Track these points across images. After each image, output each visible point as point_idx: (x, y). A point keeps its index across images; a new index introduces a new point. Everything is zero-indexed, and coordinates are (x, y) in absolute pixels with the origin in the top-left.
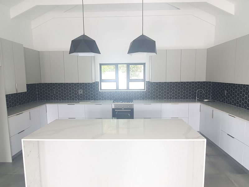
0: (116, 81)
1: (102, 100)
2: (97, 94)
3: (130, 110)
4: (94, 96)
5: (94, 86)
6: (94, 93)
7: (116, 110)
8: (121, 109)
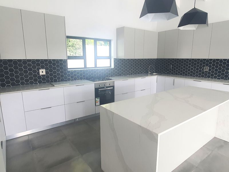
0: (84, 57)
1: (72, 80)
2: (65, 74)
3: (112, 88)
4: (62, 76)
5: (61, 64)
6: (62, 72)
7: (99, 90)
8: (104, 88)
